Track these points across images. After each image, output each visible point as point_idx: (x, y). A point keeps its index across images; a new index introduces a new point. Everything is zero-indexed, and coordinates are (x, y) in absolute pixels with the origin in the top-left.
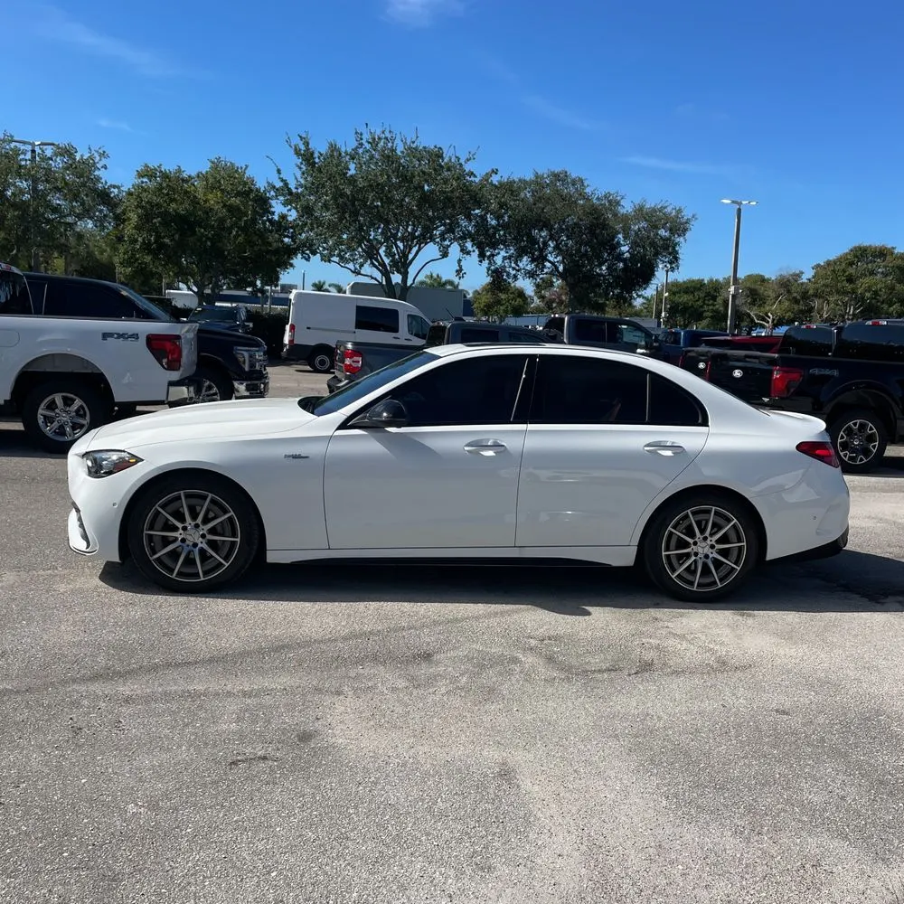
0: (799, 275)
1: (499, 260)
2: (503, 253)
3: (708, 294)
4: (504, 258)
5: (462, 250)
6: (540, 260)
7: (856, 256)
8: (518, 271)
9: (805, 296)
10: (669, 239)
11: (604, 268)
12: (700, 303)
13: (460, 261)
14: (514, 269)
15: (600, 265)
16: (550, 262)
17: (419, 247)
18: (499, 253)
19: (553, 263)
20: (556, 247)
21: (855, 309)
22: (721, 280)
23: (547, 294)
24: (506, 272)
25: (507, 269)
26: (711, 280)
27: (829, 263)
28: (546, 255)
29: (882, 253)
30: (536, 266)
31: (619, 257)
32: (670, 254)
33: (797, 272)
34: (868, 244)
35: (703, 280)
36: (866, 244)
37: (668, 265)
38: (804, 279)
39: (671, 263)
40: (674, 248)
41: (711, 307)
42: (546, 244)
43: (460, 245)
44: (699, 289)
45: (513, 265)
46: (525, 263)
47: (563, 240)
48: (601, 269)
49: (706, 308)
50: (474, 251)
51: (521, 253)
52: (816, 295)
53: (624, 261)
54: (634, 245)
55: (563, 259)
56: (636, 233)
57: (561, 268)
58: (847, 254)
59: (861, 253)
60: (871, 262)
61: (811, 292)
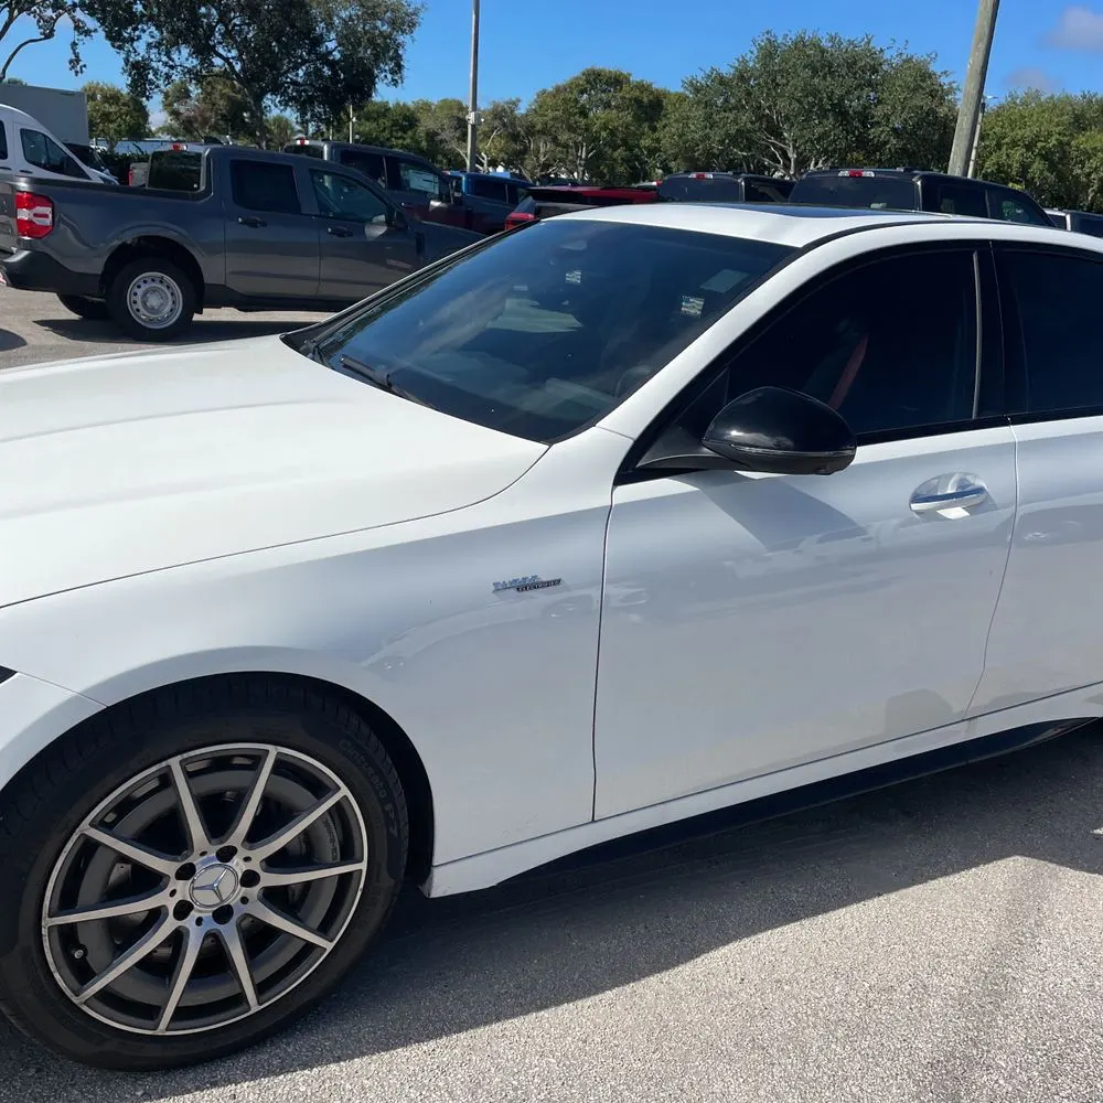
0: (515, 103)
1: (141, 46)
2: (146, 38)
3: (395, 123)
4: (149, 46)
5: (77, 28)
6: (204, 50)
7: (588, 82)
8: (172, 67)
9: (531, 131)
10: (389, 36)
11: (301, 73)
12: (386, 134)
13: (74, 45)
14: (165, 64)
15: (296, 67)
16: (220, 56)
17: (11, 12)
18: (139, 38)
19: (226, 59)
20: (228, 34)
21: (587, 153)
22: (410, 104)
23: (182, 109)
24: (152, 68)
25: (154, 64)
26: (398, 104)
27: (558, 90)
28: (214, 46)
29: (617, 81)
30: (202, 64)
31: (325, 58)
32: (391, 59)
33: (514, 99)
34: (601, 67)
35: (387, 102)
36: (599, 67)
37: (389, 76)
38: (522, 110)
39: (393, 72)
40: (396, 51)
41: (400, 142)
42: (212, 29)
43: (73, 18)
44: (384, 116)
45: (164, 59)
46: (184, 56)
47: (235, 25)
48: (297, 75)
49: (394, 141)
50: (96, 30)
51: (177, 38)
52: (543, 132)
53: (332, 65)
54: (343, 40)
55: (241, 54)
56: (345, 23)
57: (238, 67)
58: (577, 78)
59: (594, 79)
60: (604, 91)
61: (539, 127)
